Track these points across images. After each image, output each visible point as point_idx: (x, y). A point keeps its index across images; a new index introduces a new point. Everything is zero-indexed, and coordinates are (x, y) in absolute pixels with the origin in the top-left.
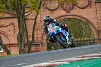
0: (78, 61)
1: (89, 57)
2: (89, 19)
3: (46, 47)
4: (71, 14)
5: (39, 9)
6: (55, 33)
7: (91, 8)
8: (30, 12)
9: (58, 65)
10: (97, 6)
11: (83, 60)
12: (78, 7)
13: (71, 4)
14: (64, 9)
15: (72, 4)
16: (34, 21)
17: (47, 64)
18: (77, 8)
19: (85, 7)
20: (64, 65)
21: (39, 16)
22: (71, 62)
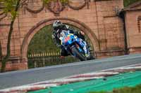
0: (70, 82)
1: (86, 76)
2: (87, 25)
3: (26, 63)
4: (61, 17)
5: (16, 10)
6: (70, 43)
7: (88, 8)
8: (4, 15)
9: (43, 88)
10: (97, 6)
11: (78, 81)
12: (71, 7)
13: (60, 4)
14: (51, 11)
15: (63, 3)
16: (9, 27)
17: (28, 87)
18: (69, 9)
19: (81, 8)
20: (51, 87)
21: (16, 21)
22: (62, 84)
